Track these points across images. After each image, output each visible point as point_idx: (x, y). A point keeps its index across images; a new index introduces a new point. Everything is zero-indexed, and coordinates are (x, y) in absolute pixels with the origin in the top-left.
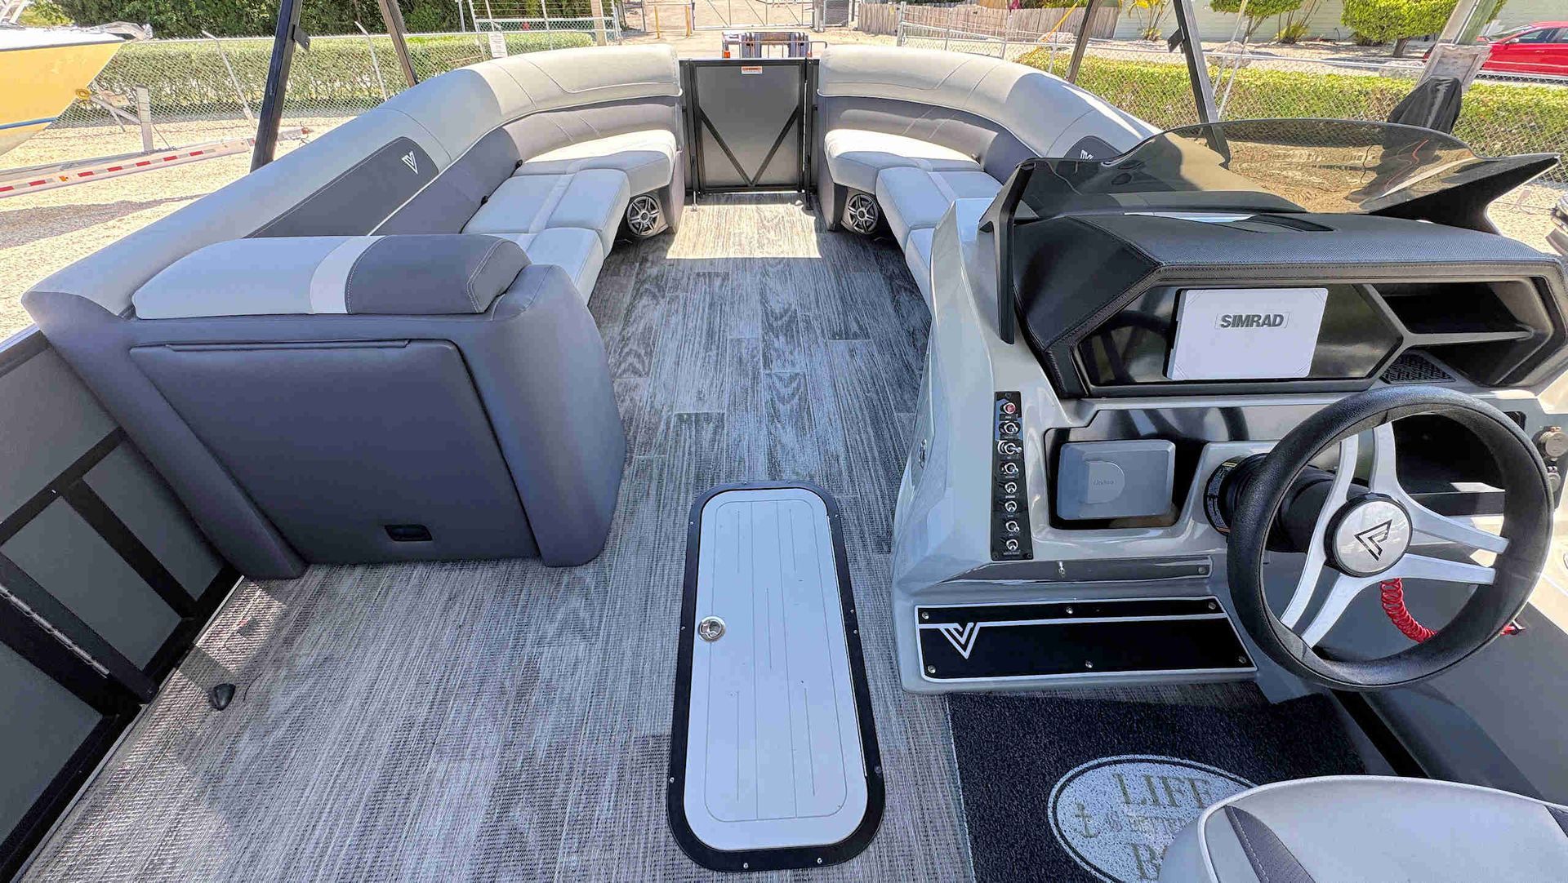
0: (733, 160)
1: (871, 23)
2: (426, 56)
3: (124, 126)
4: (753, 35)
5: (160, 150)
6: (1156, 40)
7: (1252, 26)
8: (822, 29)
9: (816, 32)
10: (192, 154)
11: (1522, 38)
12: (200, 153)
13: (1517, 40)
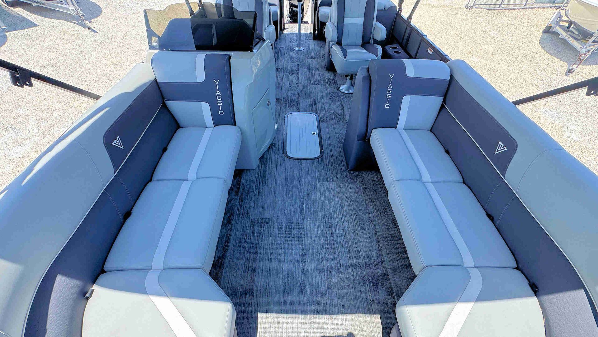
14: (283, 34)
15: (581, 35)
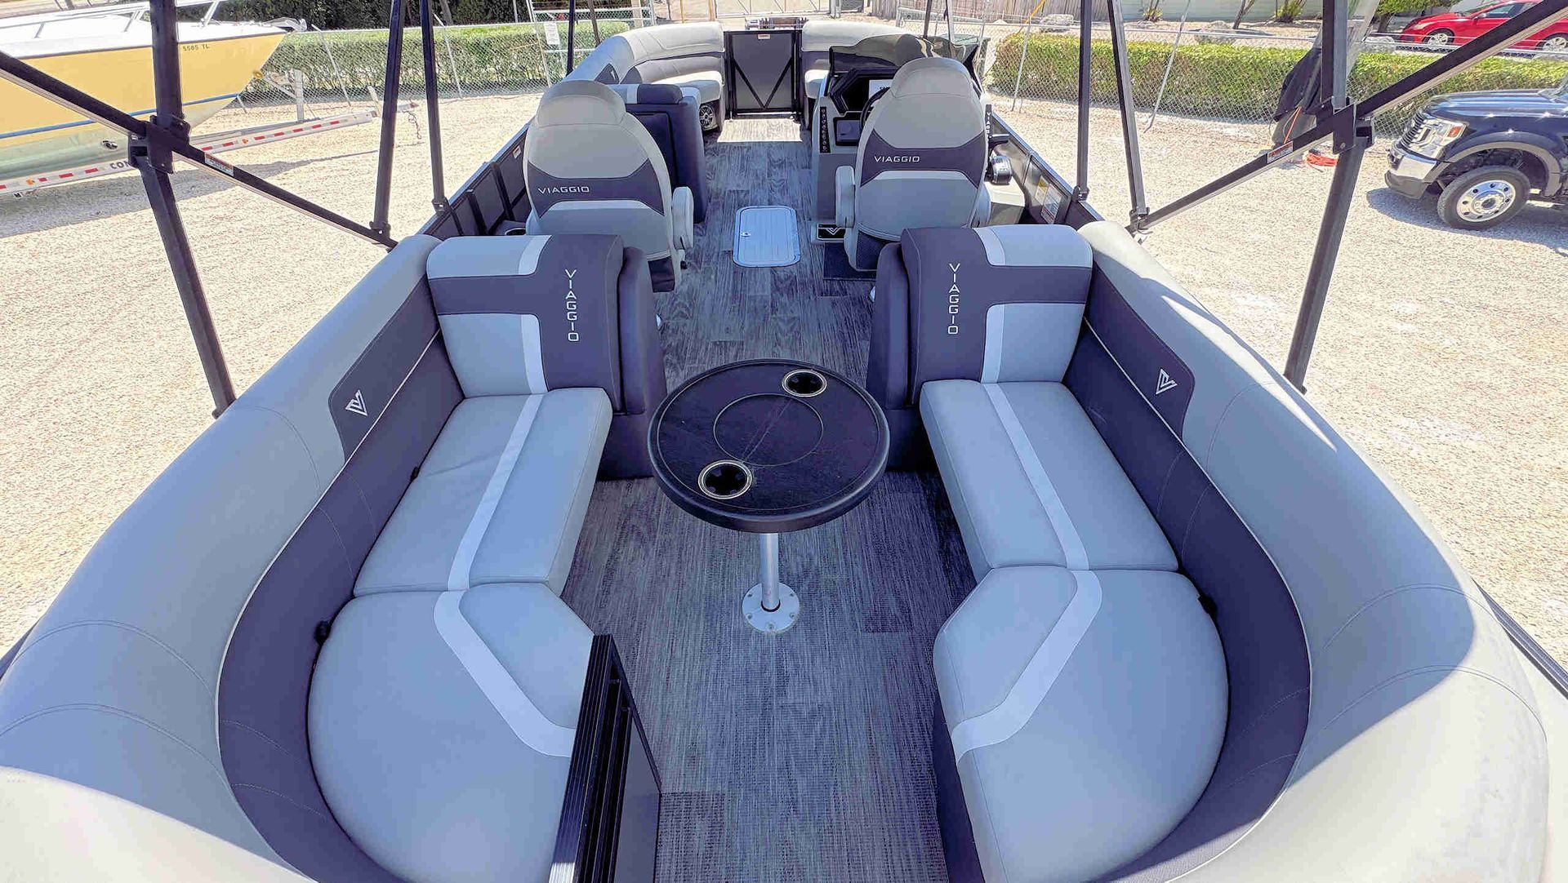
0: (755, 94)
1: (885, 8)
2: (489, 44)
3: (246, 109)
4: (768, 20)
5: (308, 120)
6: (1156, 20)
7: (1246, 5)
8: (837, 15)
9: (832, 17)
10: (332, 123)
11: (1491, 12)
12: (337, 122)
13: (1485, 15)
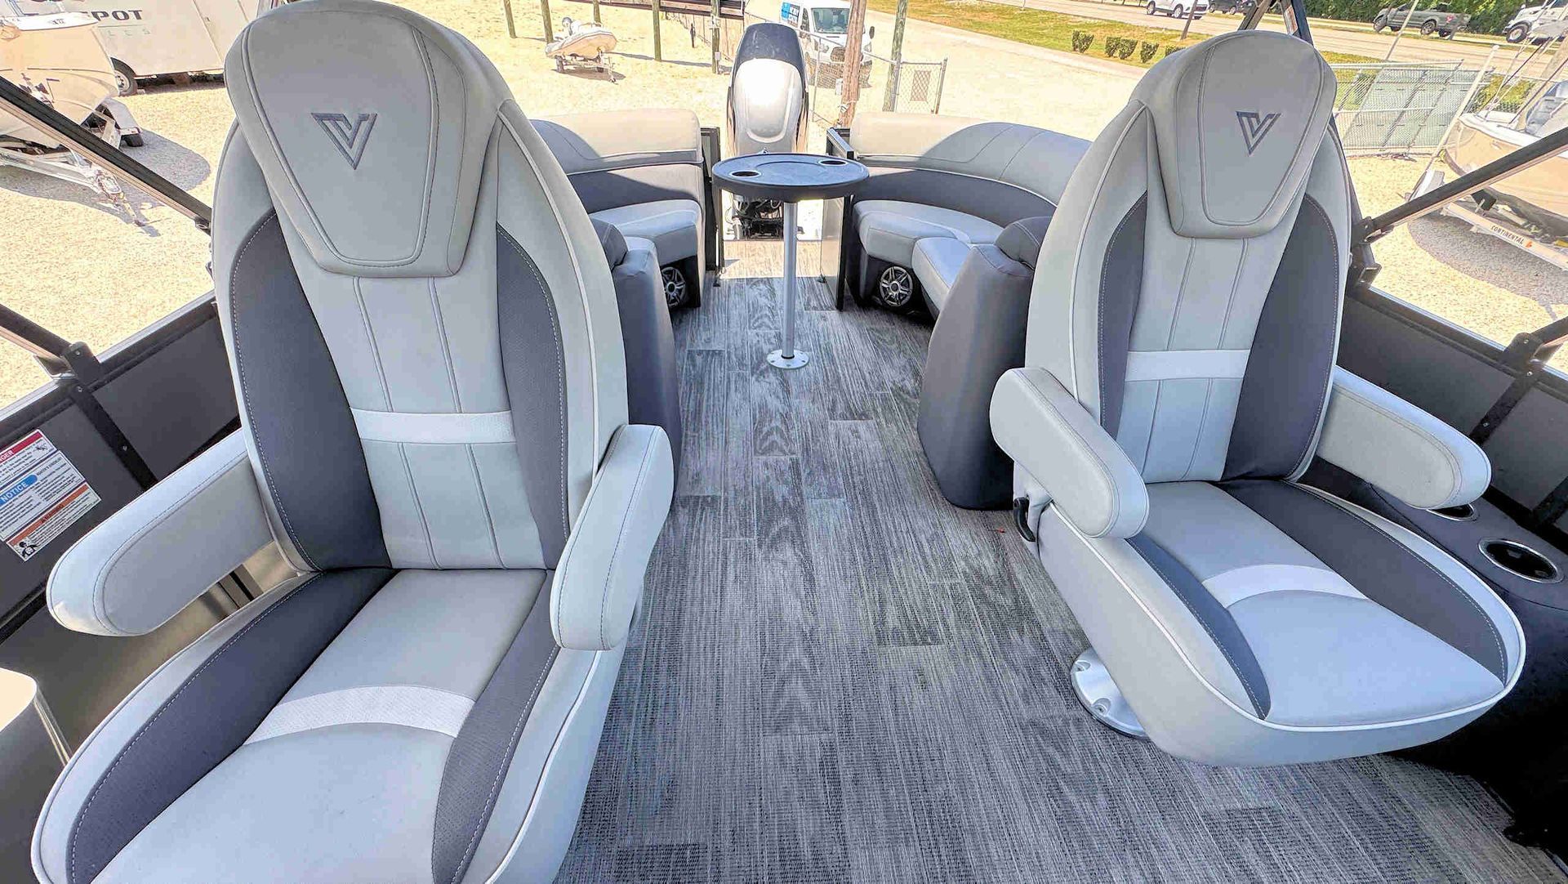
14: (719, 285)
15: (1534, 226)
